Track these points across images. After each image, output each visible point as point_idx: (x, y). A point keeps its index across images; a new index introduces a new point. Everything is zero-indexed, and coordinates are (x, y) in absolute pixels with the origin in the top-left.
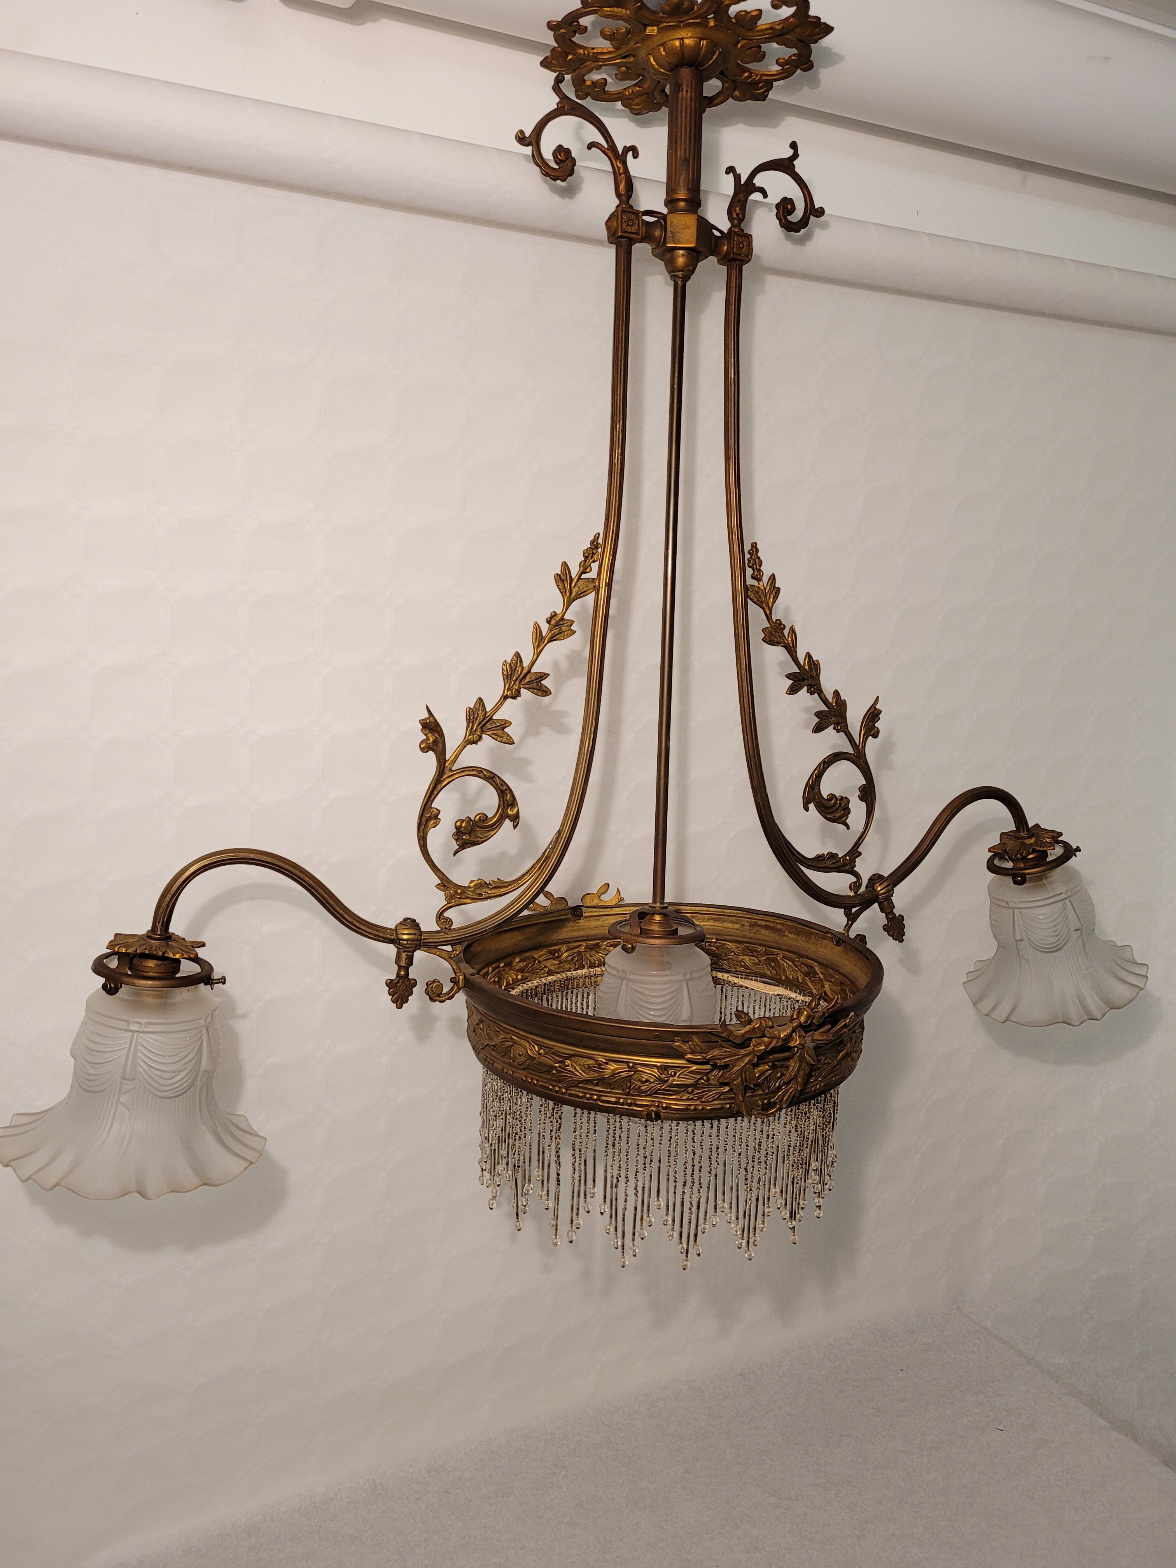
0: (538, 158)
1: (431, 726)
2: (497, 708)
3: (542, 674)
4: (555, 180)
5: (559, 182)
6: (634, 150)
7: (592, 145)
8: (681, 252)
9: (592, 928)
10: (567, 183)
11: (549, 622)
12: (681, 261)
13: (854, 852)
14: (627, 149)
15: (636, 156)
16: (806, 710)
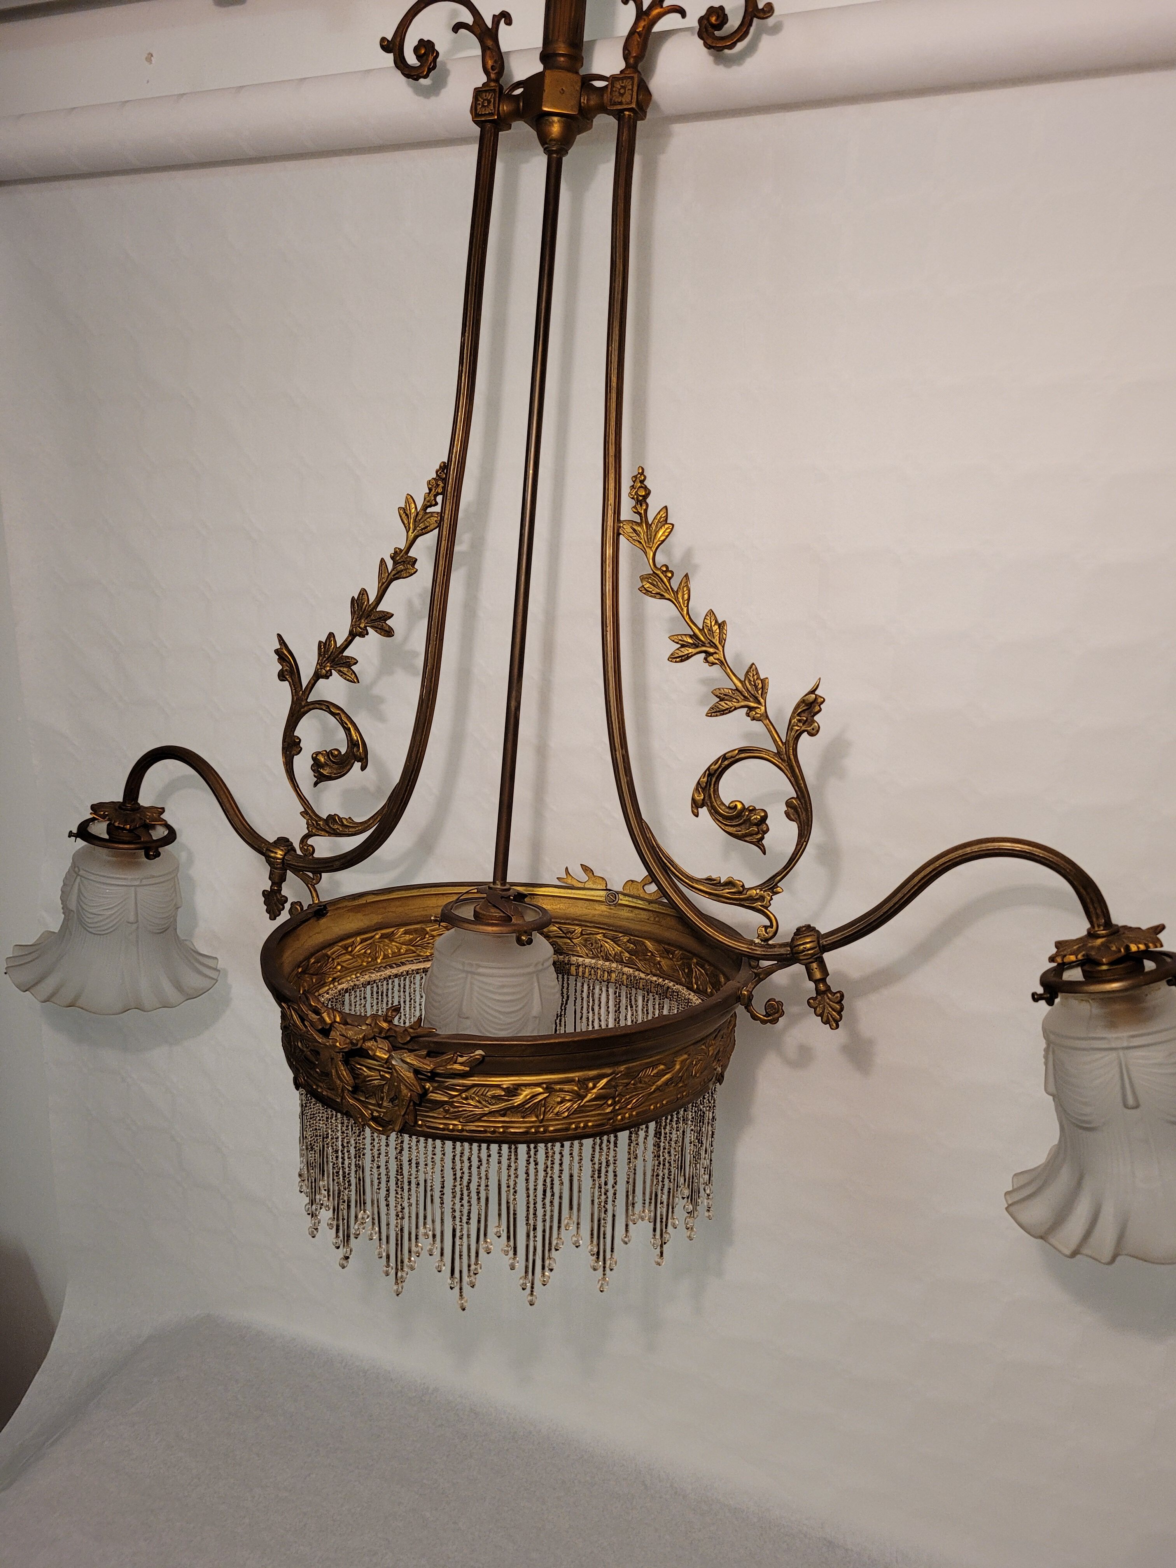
0: (400, 63)
1: (284, 655)
2: (348, 643)
3: (385, 613)
4: (417, 79)
5: (422, 81)
6: (506, 17)
7: (457, 27)
8: (556, 119)
9: (622, 919)
10: (432, 80)
11: (392, 558)
12: (556, 128)
13: (772, 885)
14: (497, 19)
15: (509, 22)
16: (704, 681)
